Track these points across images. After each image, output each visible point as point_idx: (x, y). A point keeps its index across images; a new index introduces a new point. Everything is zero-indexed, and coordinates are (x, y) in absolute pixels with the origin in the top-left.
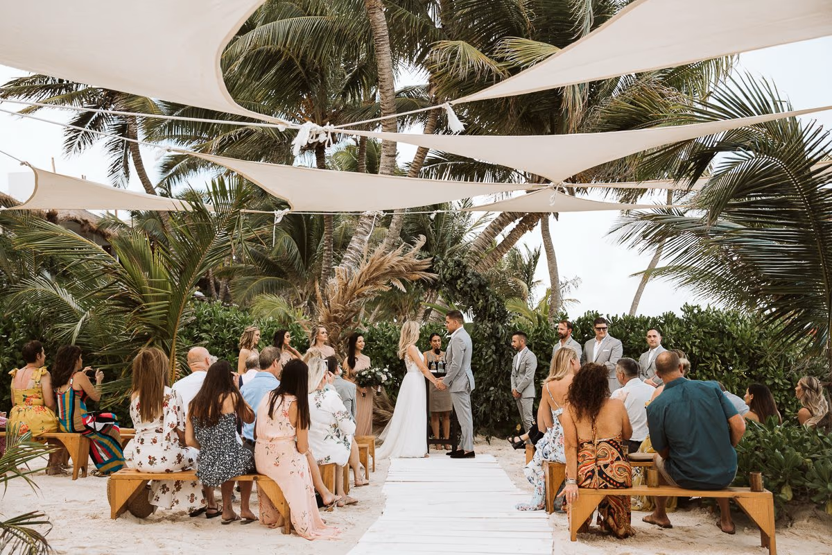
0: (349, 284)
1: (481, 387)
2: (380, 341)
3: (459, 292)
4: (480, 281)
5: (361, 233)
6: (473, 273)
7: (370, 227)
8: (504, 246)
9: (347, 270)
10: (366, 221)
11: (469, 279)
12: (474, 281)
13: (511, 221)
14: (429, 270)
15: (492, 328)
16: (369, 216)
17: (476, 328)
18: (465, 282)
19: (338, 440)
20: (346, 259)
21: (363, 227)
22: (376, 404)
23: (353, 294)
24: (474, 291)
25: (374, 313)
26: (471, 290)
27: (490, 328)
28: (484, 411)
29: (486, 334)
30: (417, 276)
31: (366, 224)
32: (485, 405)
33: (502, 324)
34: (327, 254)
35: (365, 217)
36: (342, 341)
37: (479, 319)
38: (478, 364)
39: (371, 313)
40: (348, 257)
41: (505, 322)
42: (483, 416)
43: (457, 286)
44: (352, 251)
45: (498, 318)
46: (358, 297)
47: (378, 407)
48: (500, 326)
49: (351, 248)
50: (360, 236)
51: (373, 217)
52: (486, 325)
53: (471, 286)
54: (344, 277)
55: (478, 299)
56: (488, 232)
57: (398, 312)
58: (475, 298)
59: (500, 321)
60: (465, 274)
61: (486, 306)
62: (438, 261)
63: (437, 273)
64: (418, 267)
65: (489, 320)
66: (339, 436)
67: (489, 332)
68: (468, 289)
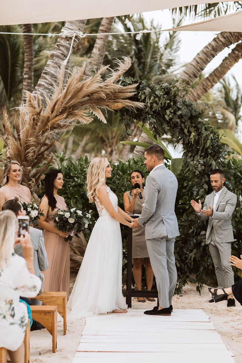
0: (42, 114)
1: (191, 231)
2: (78, 178)
3: (168, 123)
4: (191, 111)
5: (58, 56)
6: (184, 102)
7: (68, 49)
8: (216, 75)
9: (41, 98)
10: (63, 42)
11: (179, 109)
12: (183, 111)
13: (225, 47)
14: (134, 98)
15: (204, 164)
16: (67, 37)
17: (186, 164)
18: (175, 112)
19: (11, 320)
20: (40, 85)
21: (59, 50)
22: (72, 250)
23: (46, 124)
24: (184, 123)
25: (82, 143)
26: (181, 121)
27: (202, 165)
28: (194, 258)
29: (197, 172)
30: (119, 105)
31: (63, 46)
32: (195, 251)
33: (215, 161)
34: (28, 83)
35: (62, 38)
36: (34, 180)
37: (190, 155)
38: (187, 205)
39: (79, 145)
40: (43, 83)
41: (219, 158)
42: (192, 264)
43: (166, 116)
44: (47, 77)
45: (211, 153)
46: (53, 128)
47: (75, 253)
48: (214, 163)
49: (46, 73)
50: (56, 60)
51: (71, 38)
52: (198, 161)
53: (181, 117)
54: (36, 106)
55: (190, 133)
56: (200, 59)
57: (104, 144)
58: (186, 131)
59: (213, 157)
60: (175, 103)
61: (199, 140)
62: (144, 88)
63: (144, 101)
64: (121, 94)
65: (201, 156)
66: (13, 316)
67: (200, 169)
68: (178, 120)
